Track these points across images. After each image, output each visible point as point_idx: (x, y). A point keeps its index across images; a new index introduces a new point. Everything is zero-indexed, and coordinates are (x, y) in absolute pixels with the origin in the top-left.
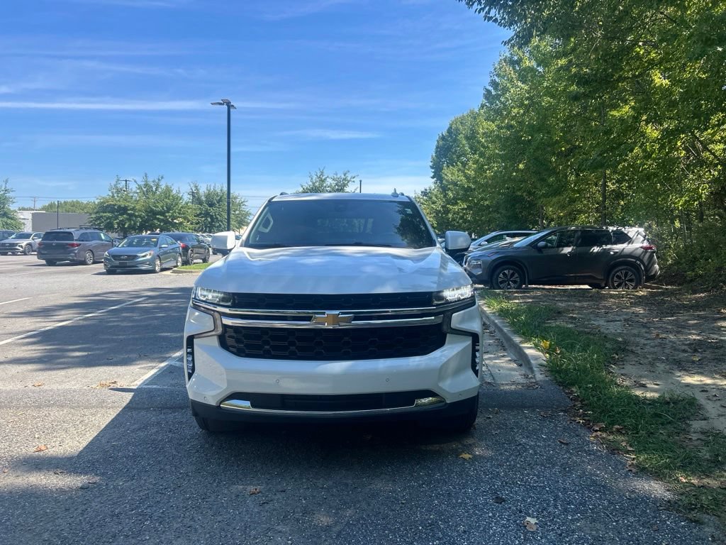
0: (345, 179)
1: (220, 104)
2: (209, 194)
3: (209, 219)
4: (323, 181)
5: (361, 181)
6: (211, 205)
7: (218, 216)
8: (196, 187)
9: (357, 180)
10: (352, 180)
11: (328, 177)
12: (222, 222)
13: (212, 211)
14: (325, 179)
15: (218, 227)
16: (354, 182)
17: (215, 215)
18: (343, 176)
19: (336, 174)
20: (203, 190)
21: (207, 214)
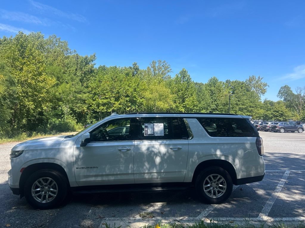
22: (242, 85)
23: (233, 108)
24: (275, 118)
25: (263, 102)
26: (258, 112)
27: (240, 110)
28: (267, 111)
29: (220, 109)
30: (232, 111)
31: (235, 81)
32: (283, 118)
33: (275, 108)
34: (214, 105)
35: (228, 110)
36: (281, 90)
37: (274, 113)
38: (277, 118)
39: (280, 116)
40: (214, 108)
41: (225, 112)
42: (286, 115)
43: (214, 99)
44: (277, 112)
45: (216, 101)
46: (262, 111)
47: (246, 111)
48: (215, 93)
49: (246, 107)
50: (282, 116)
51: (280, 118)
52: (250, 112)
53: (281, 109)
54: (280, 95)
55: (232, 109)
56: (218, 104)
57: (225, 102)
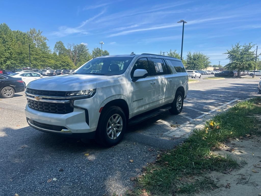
0: (249, 46)
1: (180, 22)
2: (194, 56)
3: (193, 65)
4: (238, 48)
5: (257, 47)
6: (195, 60)
7: (197, 64)
8: (190, 53)
9: (255, 47)
10: (253, 46)
11: (241, 46)
12: (198, 66)
13: (195, 62)
14: (240, 47)
15: (196, 68)
16: (254, 47)
17: (196, 63)
18: (248, 45)
19: (245, 44)
20: (192, 54)
21: (193, 63)
22: (24, 36)
23: (27, 57)
24: (63, 67)
25: (53, 53)
26: (50, 62)
27: (34, 60)
28: (57, 61)
29: (14, 58)
30: (27, 60)
31: (16, 31)
32: (69, 67)
33: (62, 59)
34: (8, 54)
35: (23, 59)
36: (57, 45)
37: (62, 63)
38: (65, 67)
39: (66, 66)
40: (8, 56)
41: (20, 61)
42: (70, 65)
43: (7, 47)
44: (64, 62)
45: (8, 49)
46: (53, 61)
47: (40, 60)
48: (7, 41)
49: (39, 57)
50: (68, 66)
51: (66, 68)
52: (43, 61)
53: (67, 60)
54: (56, 49)
55: (27, 59)
56: (11, 52)
57: (19, 51)
